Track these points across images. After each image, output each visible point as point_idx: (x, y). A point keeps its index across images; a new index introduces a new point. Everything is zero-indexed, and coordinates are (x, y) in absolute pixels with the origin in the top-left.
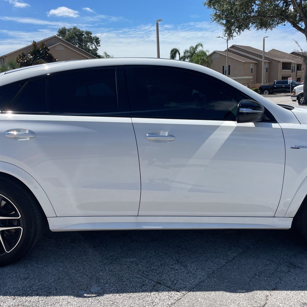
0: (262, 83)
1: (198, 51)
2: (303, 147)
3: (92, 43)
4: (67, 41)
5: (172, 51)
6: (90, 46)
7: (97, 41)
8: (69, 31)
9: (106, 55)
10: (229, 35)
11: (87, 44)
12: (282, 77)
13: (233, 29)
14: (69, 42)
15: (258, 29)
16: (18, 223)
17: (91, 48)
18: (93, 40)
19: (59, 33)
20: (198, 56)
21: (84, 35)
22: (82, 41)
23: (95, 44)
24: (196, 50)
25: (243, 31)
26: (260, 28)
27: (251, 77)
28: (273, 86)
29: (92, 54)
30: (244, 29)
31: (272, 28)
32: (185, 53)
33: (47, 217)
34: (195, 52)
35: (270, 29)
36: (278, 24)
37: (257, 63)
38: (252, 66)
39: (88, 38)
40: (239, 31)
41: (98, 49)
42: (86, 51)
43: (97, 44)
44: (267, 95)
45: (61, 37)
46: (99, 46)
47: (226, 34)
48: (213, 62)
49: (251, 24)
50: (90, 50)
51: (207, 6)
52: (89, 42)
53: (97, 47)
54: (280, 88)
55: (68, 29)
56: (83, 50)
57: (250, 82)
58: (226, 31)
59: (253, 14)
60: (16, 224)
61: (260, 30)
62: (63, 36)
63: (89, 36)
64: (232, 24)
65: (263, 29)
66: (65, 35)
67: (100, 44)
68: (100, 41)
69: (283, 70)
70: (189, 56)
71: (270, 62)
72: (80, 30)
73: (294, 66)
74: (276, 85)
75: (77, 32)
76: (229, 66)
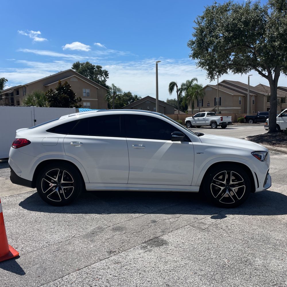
0: (248, 114)
1: (193, 84)
2: (202, 153)
3: (102, 75)
4: (80, 73)
5: (171, 84)
6: (100, 78)
7: (106, 74)
8: (82, 65)
9: (113, 86)
10: (211, 77)
11: (97, 76)
12: (267, 108)
13: (214, 73)
14: (82, 74)
15: (235, 73)
16: (72, 185)
17: (100, 80)
18: (103, 73)
19: (73, 66)
20: (193, 88)
21: (95, 69)
22: (93, 74)
23: (104, 76)
24: (192, 84)
25: (222, 75)
26: (236, 72)
27: (240, 108)
28: (257, 116)
29: (101, 85)
30: (223, 73)
31: (246, 72)
32: (182, 86)
33: (85, 183)
34: (190, 85)
35: (245, 73)
36: (250, 69)
37: (245, 96)
38: (240, 99)
39: (98, 71)
40: (219, 75)
41: (106, 81)
42: (96, 82)
43: (106, 76)
44: (251, 124)
45: (75, 70)
46: (108, 78)
47: (209, 76)
48: (206, 94)
49: (229, 69)
50: (99, 81)
51: (191, 58)
52: (99, 74)
53: (106, 79)
54: (263, 118)
55: (81, 63)
56: (93, 81)
57: (239, 112)
58: (209, 74)
59: (230, 62)
60: (70, 185)
61: (236, 74)
62: (77, 69)
63: (99, 70)
64: (214, 70)
65: (239, 73)
66: (79, 68)
67: (109, 77)
68: (108, 74)
69: (268, 103)
70: (185, 89)
71: (256, 95)
72: (92, 64)
73: (279, 99)
74: (259, 116)
75: (89, 66)
76: (220, 98)
